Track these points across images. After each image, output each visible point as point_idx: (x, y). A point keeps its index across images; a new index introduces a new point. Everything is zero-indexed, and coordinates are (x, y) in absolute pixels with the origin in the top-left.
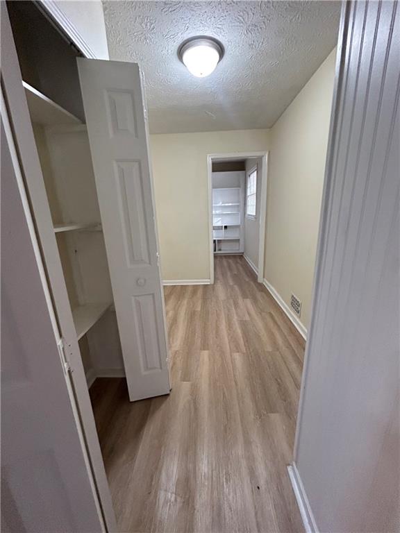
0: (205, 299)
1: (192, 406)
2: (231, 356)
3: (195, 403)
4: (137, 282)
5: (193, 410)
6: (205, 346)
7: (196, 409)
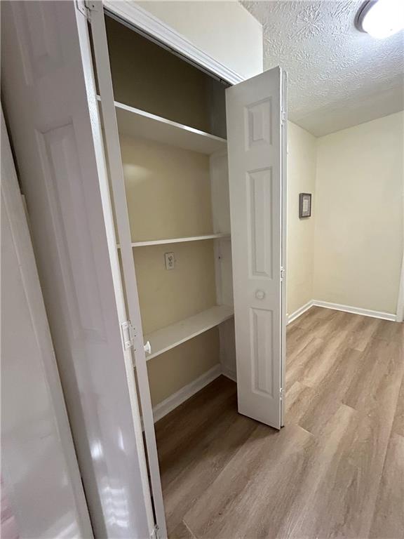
0: (376, 340)
1: (301, 462)
2: (391, 436)
3: (306, 462)
4: (256, 294)
5: (300, 468)
6: (350, 400)
7: (305, 470)
